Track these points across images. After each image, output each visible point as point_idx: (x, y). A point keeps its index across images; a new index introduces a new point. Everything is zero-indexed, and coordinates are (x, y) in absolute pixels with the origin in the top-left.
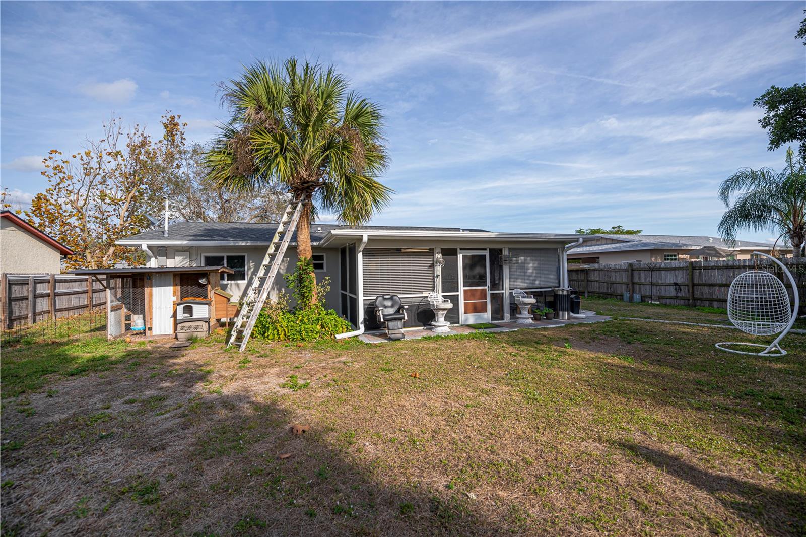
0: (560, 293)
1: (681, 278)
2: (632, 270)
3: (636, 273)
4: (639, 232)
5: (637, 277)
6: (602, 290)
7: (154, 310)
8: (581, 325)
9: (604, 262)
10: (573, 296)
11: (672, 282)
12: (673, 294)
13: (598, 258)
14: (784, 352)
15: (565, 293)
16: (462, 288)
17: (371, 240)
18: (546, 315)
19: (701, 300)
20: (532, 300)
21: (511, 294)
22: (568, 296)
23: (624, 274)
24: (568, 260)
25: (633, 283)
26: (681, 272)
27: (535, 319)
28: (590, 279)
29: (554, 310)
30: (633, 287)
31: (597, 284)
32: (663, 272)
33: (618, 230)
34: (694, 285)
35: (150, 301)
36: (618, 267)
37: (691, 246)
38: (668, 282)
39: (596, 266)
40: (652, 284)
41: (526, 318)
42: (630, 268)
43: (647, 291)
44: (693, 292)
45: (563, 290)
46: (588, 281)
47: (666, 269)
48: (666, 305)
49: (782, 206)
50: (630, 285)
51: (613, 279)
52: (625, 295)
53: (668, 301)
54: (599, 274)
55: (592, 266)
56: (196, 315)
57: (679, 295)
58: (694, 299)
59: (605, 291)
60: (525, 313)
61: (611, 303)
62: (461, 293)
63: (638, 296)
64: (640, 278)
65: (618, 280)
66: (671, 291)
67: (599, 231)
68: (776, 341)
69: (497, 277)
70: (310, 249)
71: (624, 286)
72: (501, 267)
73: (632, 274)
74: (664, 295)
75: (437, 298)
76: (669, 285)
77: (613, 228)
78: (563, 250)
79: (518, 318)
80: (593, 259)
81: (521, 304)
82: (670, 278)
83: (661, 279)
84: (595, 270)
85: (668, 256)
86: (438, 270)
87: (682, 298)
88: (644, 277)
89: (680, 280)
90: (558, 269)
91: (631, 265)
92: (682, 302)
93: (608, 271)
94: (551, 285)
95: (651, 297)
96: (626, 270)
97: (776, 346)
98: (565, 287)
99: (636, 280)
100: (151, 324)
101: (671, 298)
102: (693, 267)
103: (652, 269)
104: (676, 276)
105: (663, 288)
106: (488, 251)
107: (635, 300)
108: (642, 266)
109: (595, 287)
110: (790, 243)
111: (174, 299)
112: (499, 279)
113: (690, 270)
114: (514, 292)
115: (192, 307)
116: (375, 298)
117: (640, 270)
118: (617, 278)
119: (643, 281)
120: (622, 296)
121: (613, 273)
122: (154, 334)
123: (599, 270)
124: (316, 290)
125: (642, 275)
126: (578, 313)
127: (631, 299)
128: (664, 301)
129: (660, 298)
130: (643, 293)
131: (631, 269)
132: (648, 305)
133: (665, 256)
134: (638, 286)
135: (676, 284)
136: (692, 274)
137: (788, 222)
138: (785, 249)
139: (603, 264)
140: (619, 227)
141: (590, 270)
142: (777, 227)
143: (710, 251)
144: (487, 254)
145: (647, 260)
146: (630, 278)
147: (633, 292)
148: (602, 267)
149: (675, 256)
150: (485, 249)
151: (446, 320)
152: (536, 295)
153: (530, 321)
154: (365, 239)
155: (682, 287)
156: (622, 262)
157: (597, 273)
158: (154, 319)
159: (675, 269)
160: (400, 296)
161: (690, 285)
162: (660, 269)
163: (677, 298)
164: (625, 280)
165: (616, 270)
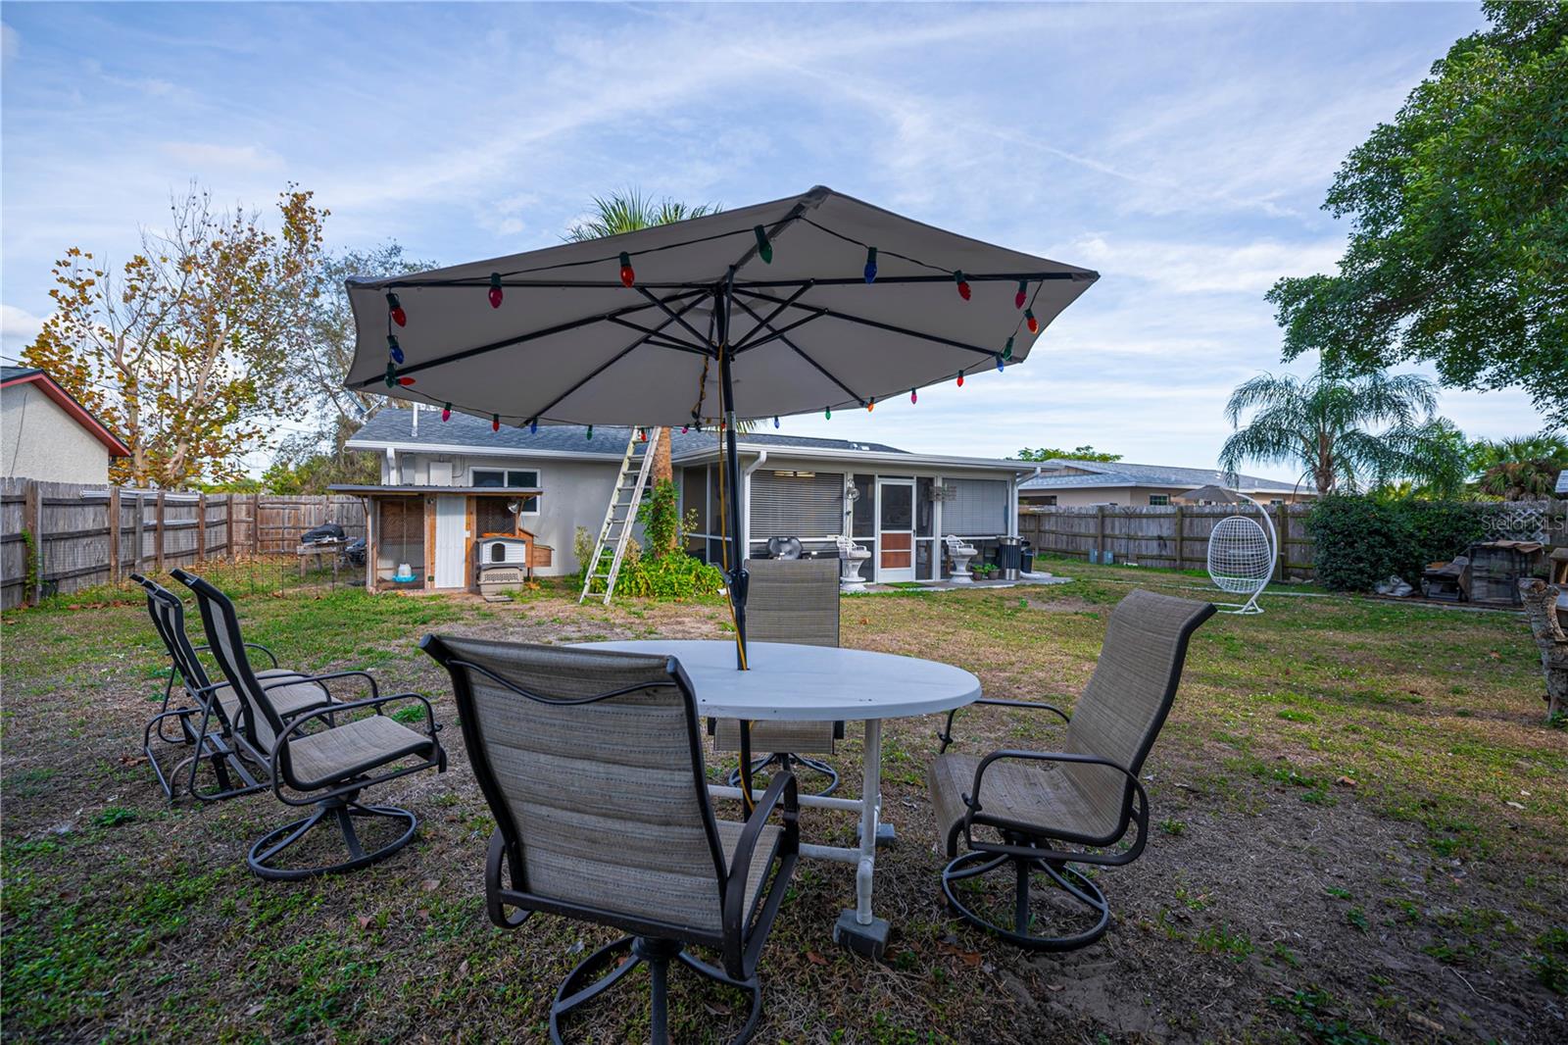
0: (1009, 543)
1: (1167, 529)
2: (1103, 517)
3: (1108, 521)
4: (1118, 457)
5: (1110, 526)
6: (1059, 547)
7: (437, 550)
8: (1034, 586)
9: (1063, 504)
10: (1023, 549)
11: (1155, 534)
12: (1156, 552)
13: (1055, 497)
14: (1260, 611)
15: (1014, 543)
16: (878, 531)
17: (771, 458)
18: (988, 574)
19: (1191, 560)
20: (972, 551)
21: (944, 542)
22: (1017, 547)
23: (1092, 522)
24: (1020, 498)
25: (1104, 537)
26: (1167, 521)
27: (974, 578)
28: (1042, 529)
29: (999, 567)
30: (1103, 541)
31: (1052, 537)
32: (1144, 521)
33: (1085, 455)
34: (1183, 539)
35: (433, 536)
36: (1084, 512)
37: (1189, 484)
38: (1150, 534)
39: (1053, 509)
40: (1129, 538)
41: (962, 577)
42: (1100, 515)
43: (1121, 547)
44: (1181, 550)
45: (1012, 539)
46: (1040, 531)
47: (1148, 516)
48: (1145, 568)
49: (1308, 431)
50: (1100, 539)
51: (1076, 530)
52: (1091, 554)
53: (1149, 562)
54: (1057, 522)
55: (1046, 509)
56: (509, 559)
57: (1164, 553)
58: (1183, 559)
59: (1064, 547)
60: (962, 569)
61: (1071, 565)
62: (877, 539)
63: (1110, 556)
64: (1113, 528)
65: (1083, 531)
66: (1153, 548)
67: (1055, 454)
68: (1253, 599)
69: (925, 519)
70: (670, 467)
71: (1091, 541)
72: (932, 502)
73: (1103, 523)
74: (1144, 553)
75: (846, 542)
76: (1151, 539)
77: (1078, 449)
78: (1014, 483)
79: (952, 576)
80: (1047, 498)
81: (957, 557)
82: (1153, 529)
83: (1142, 531)
84: (1050, 515)
85: (1156, 497)
86: (849, 506)
87: (1168, 558)
88: (1118, 528)
89: (1165, 533)
90: (1006, 508)
91: (1101, 509)
92: (1167, 562)
93: (1069, 516)
94: (995, 532)
95: (1126, 557)
96: (1094, 517)
97: (1252, 605)
98: (1014, 535)
99: (1108, 531)
100: (433, 571)
101: (1152, 558)
102: (1183, 514)
103: (1129, 516)
104: (1161, 526)
105: (1143, 542)
106: (915, 480)
107: (1106, 561)
108: (1117, 511)
109: (1050, 541)
110: (1314, 484)
111: (468, 534)
112: (928, 520)
113: (1179, 517)
114: (947, 539)
115: (503, 546)
116: (766, 540)
117: (1114, 516)
118: (1081, 528)
119: (1117, 532)
120: (1087, 554)
121: (1076, 521)
122: (436, 586)
123: (1057, 515)
124: (680, 529)
125: (1117, 524)
126: (1029, 572)
127: (1100, 560)
128: (1143, 562)
129: (1139, 557)
130: (1117, 550)
131: (1102, 515)
132: (1123, 567)
133: (1151, 497)
134: (1109, 540)
135: (1160, 538)
136: (1181, 525)
137: (1314, 455)
138: (1307, 493)
139: (1063, 507)
140: (1088, 448)
141: (1044, 515)
142: (1300, 461)
143: (1212, 492)
144: (913, 483)
145: (1124, 502)
146: (1099, 529)
147: (1103, 549)
148: (1061, 511)
149: (1165, 498)
150: (912, 478)
151: (860, 575)
152: (978, 545)
153: (968, 580)
154: (763, 457)
155: (1168, 542)
156: (1089, 505)
157: (1053, 519)
158: (437, 564)
159: (1160, 516)
160: (801, 540)
161: (1179, 539)
162: (1140, 516)
163: (1160, 557)
164: (1092, 531)
165: (1080, 516)
